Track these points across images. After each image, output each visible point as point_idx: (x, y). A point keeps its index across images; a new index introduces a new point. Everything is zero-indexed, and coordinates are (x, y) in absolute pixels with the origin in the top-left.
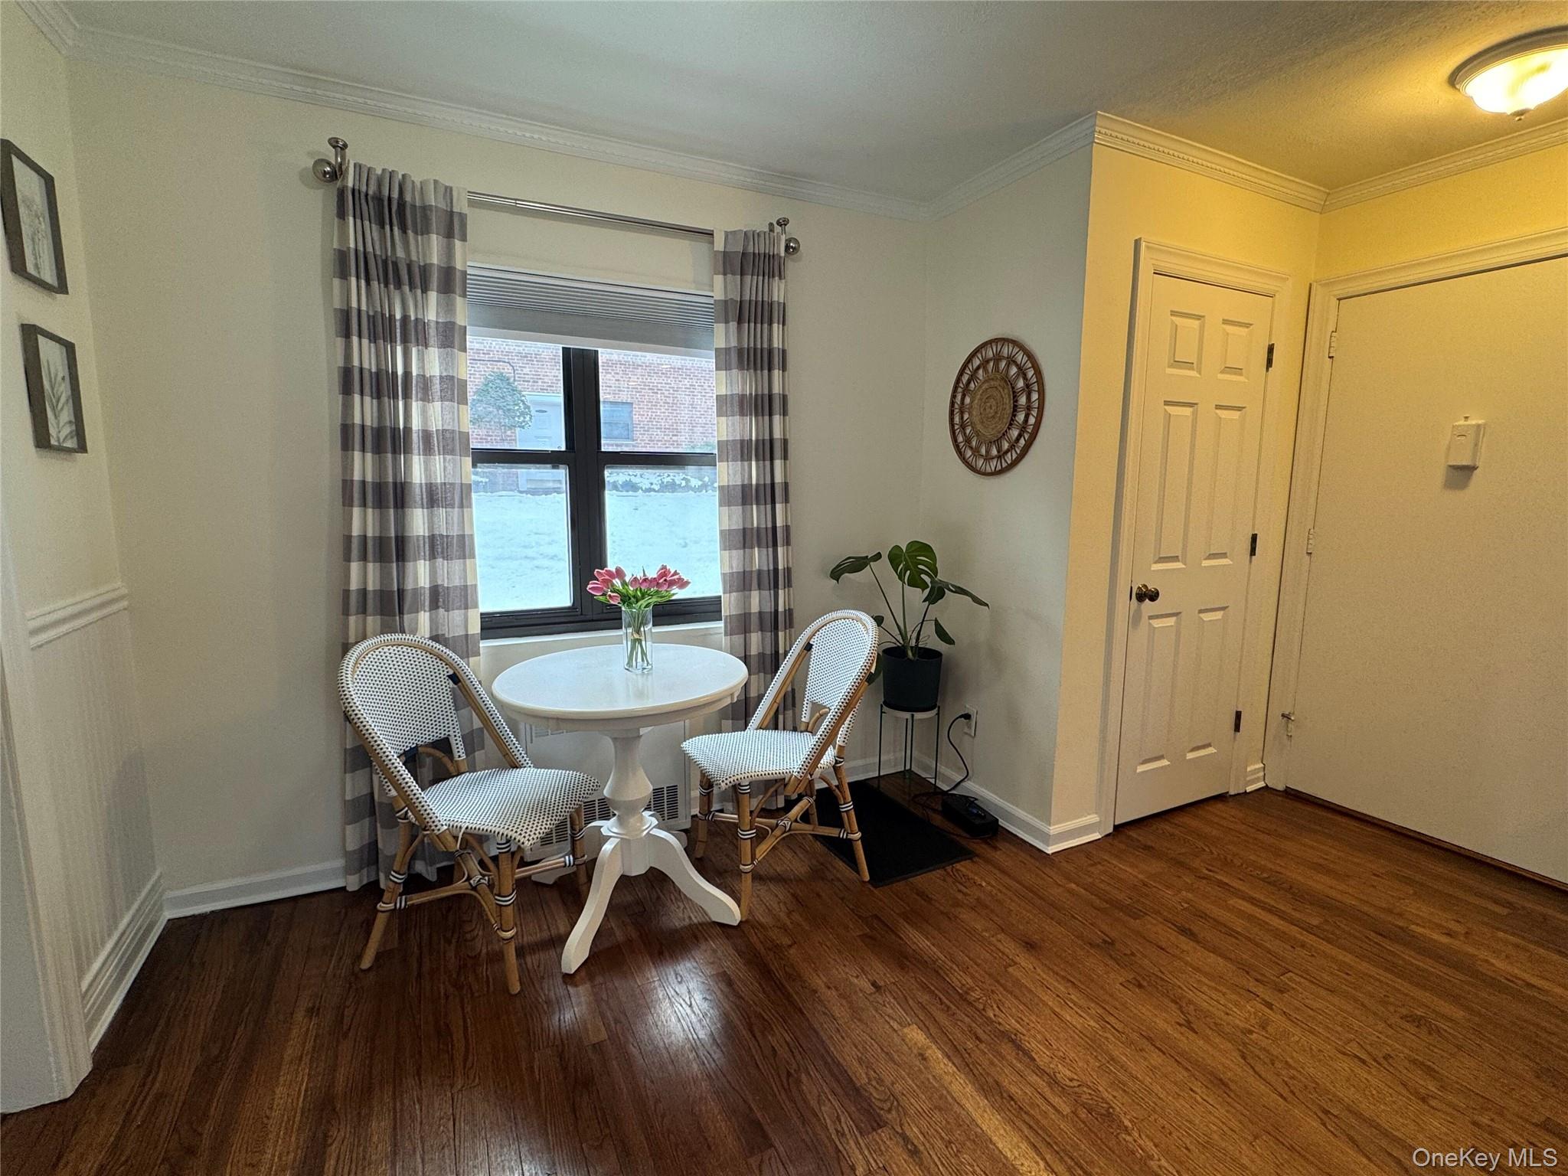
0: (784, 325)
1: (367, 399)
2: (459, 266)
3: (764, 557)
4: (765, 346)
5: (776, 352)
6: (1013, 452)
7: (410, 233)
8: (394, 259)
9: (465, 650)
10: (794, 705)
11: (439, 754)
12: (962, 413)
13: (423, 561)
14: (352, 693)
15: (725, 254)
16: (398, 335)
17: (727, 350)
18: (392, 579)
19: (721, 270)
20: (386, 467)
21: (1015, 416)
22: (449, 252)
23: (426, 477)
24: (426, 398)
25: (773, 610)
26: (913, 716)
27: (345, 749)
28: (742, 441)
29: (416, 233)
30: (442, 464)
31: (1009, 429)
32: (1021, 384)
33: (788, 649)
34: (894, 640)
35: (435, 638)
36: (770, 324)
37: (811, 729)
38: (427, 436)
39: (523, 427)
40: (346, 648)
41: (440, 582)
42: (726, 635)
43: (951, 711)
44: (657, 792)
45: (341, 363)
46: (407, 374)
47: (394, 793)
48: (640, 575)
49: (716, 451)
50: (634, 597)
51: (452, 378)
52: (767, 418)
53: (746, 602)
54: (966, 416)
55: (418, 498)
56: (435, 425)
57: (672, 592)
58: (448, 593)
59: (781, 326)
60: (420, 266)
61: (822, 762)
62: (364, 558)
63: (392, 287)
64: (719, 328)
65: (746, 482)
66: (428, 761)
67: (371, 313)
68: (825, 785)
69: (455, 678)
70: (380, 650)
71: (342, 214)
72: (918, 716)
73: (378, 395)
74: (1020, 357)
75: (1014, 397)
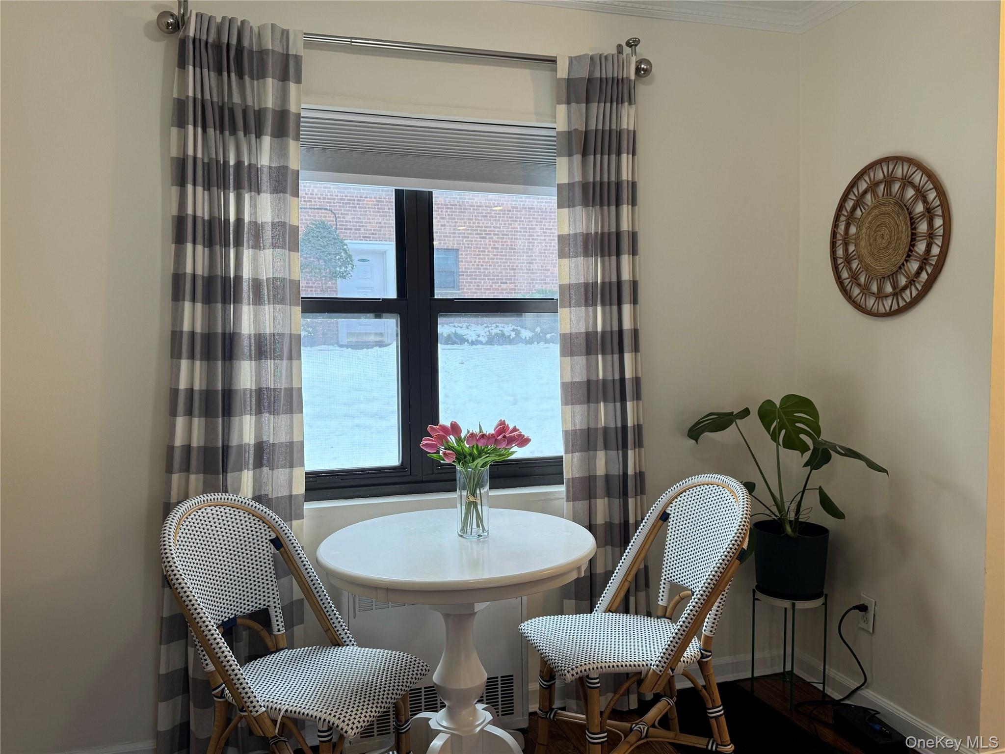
0: (634, 154)
1: (199, 248)
2: (293, 108)
3: (612, 414)
4: (613, 178)
5: (625, 185)
6: (913, 288)
7: (246, 77)
8: (231, 106)
9: (288, 511)
10: (647, 585)
11: (257, 626)
12: (846, 245)
13: (249, 416)
14: (174, 556)
15: (570, 82)
16: (231, 181)
17: (571, 186)
18: (217, 435)
19: (564, 98)
20: (215, 318)
21: (913, 246)
22: (284, 95)
23: (255, 326)
24: (257, 245)
25: (621, 473)
26: (794, 605)
27: (162, 618)
28: (586, 285)
29: (252, 78)
30: (272, 313)
31: (907, 261)
32: (920, 208)
33: (639, 519)
34: (768, 512)
35: (258, 498)
36: (619, 154)
37: (669, 615)
38: (257, 284)
39: (344, 277)
40: (167, 509)
41: (265, 439)
42: (568, 500)
43: (841, 600)
44: (491, 682)
45: (175, 212)
46: (239, 221)
47: (211, 667)
48: (476, 430)
49: (557, 296)
50: (471, 454)
51: (283, 224)
52: (614, 258)
53: (590, 463)
54: (851, 248)
55: (246, 350)
56: (266, 273)
57: (512, 450)
58: (274, 451)
59: (631, 156)
60: (254, 110)
61: (685, 654)
62: (189, 413)
63: (227, 133)
64: (562, 162)
65: (591, 329)
66: (245, 634)
67: (206, 161)
68: (688, 684)
69: (277, 543)
70: (203, 510)
71: (182, 64)
72: (800, 605)
73: (210, 243)
74: (917, 178)
75: (912, 224)
